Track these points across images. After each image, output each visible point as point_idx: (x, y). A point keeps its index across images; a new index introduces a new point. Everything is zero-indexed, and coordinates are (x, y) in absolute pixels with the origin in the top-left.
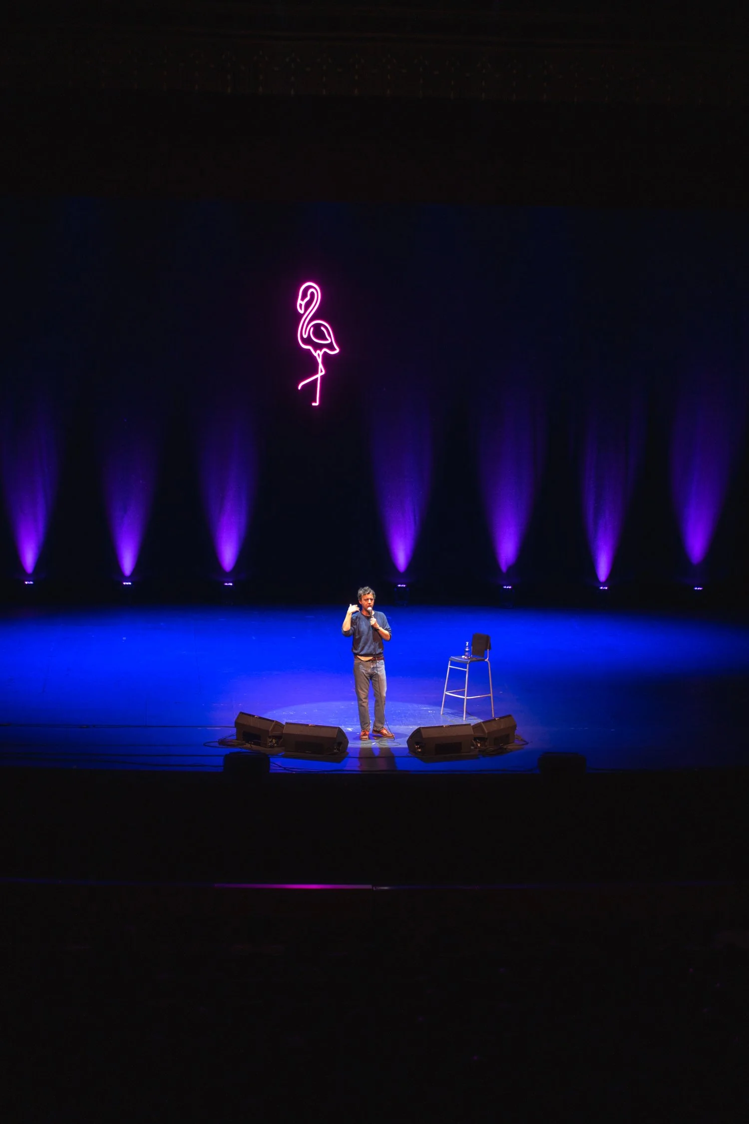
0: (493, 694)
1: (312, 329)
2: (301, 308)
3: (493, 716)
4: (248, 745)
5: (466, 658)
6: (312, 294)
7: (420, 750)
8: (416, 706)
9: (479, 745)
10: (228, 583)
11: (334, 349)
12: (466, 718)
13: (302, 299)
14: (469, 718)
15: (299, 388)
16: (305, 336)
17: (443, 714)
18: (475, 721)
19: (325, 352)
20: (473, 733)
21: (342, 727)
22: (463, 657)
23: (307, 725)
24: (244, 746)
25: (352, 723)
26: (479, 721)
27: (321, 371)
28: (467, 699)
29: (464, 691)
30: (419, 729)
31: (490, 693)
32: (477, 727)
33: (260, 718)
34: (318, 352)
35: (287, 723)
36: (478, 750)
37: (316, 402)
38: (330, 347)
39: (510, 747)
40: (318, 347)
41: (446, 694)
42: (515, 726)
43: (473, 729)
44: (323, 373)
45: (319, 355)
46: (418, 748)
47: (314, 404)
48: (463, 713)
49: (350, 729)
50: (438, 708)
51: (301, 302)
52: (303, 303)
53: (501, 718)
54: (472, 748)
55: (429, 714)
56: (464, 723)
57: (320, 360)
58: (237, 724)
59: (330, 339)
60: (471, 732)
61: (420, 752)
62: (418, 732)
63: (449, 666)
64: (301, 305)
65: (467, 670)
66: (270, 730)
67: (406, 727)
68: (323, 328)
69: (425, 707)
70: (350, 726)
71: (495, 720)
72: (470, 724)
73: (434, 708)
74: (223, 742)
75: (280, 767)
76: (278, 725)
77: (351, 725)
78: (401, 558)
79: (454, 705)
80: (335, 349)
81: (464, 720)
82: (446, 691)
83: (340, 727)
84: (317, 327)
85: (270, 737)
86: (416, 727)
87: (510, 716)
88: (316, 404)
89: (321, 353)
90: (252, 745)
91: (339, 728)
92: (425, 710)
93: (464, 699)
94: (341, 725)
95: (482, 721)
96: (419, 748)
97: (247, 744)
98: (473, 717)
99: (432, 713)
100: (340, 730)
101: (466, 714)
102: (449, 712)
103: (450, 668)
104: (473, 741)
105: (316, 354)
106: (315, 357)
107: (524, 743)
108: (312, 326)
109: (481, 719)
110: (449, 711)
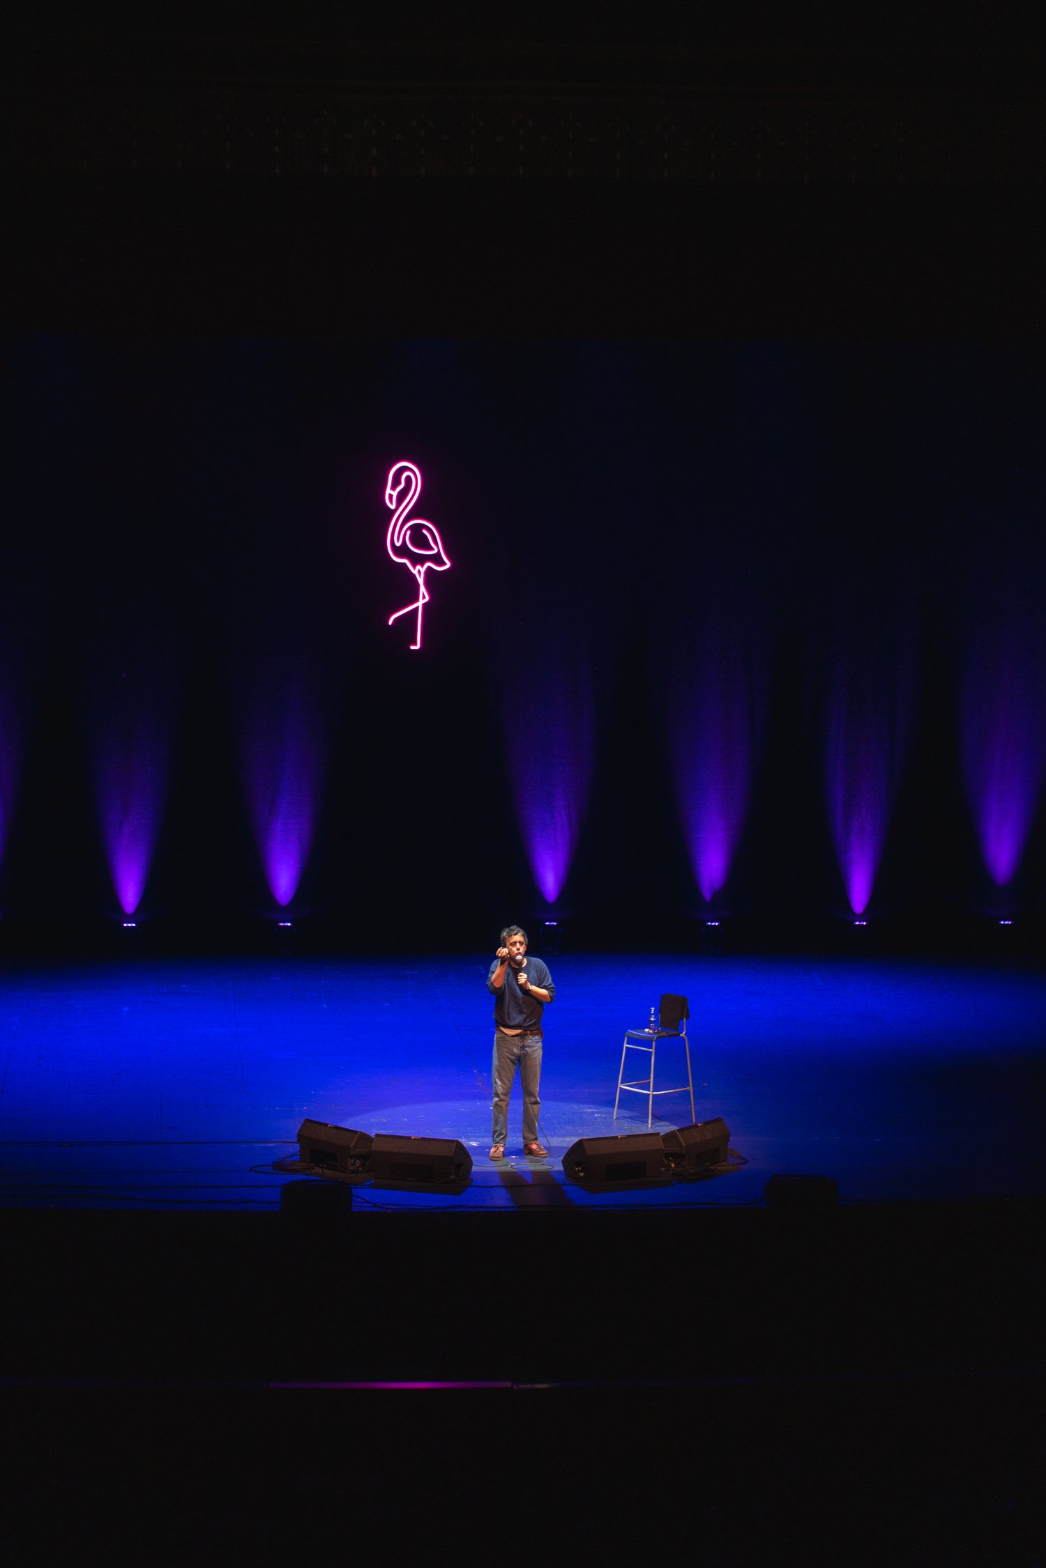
0: (693, 1086)
1: (409, 533)
2: (391, 501)
3: (694, 1121)
4: (318, 1170)
5: (651, 1031)
6: (408, 478)
7: (582, 1174)
8: (575, 1106)
9: (673, 1165)
10: (284, 923)
11: (442, 563)
12: (652, 1124)
13: (393, 488)
14: (658, 1124)
15: (390, 623)
16: (398, 544)
17: (617, 1119)
18: (666, 1128)
19: (429, 568)
20: (663, 1148)
21: (463, 1141)
22: (647, 1030)
23: (409, 1138)
24: (313, 1171)
25: (477, 1134)
26: (673, 1128)
27: (424, 597)
28: (653, 1095)
29: (649, 1082)
30: (580, 1141)
31: (689, 1086)
32: (670, 1137)
33: (336, 1127)
34: (418, 567)
35: (377, 1135)
36: (671, 1172)
37: (415, 644)
38: (437, 559)
39: (722, 1167)
40: (419, 560)
41: (621, 1088)
42: (728, 1136)
43: (664, 1140)
44: (427, 599)
45: (419, 572)
46: (579, 1171)
47: (412, 647)
48: (648, 1117)
49: (474, 1144)
50: (610, 1109)
51: (392, 492)
52: (395, 494)
53: (705, 1123)
54: (663, 1169)
55: (596, 1118)
56: (650, 1131)
57: (421, 581)
58: (301, 1138)
59: (437, 548)
60: (661, 1145)
61: (581, 1177)
62: (579, 1145)
63: (626, 1045)
64: (391, 496)
65: (652, 1050)
66: (352, 1146)
67: (561, 1139)
68: (425, 532)
69: (589, 1108)
70: (474, 1139)
71: (696, 1126)
72: (658, 1134)
73: (603, 1109)
74: (280, 1166)
75: (369, 1202)
76: (364, 1137)
77: (475, 1136)
78: (550, 881)
79: (633, 1103)
80: (445, 564)
81: (649, 1127)
82: (621, 1083)
83: (459, 1140)
84: (416, 530)
85: (351, 1157)
86: (576, 1139)
87: (719, 1120)
88: (417, 647)
89: (423, 570)
90: (324, 1170)
91: (458, 1142)
92: (590, 1113)
93: (649, 1095)
94: (461, 1137)
95: (677, 1128)
96: (581, 1171)
97: (316, 1168)
98: (663, 1123)
99: (601, 1118)
100: (459, 1145)
101: (652, 1118)
102: (625, 1115)
103: (626, 1047)
104: (665, 1160)
105: (415, 572)
106: (414, 575)
107: (743, 1161)
108: (409, 528)
109: (675, 1124)
110: (626, 1113)
